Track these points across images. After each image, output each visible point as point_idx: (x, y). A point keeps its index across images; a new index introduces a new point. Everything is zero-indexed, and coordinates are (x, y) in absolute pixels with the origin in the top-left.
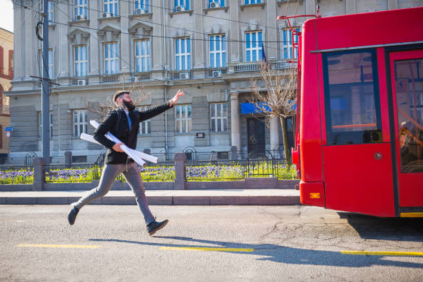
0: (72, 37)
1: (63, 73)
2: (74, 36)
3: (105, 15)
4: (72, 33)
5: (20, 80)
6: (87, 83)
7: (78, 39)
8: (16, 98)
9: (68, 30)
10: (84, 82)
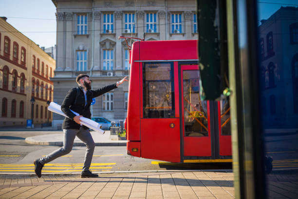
0: (102, 44)
1: (96, 68)
2: (105, 43)
3: (126, 31)
4: (103, 41)
5: (62, 70)
6: (113, 75)
7: (108, 46)
8: (59, 83)
9: (100, 39)
10: (112, 73)
